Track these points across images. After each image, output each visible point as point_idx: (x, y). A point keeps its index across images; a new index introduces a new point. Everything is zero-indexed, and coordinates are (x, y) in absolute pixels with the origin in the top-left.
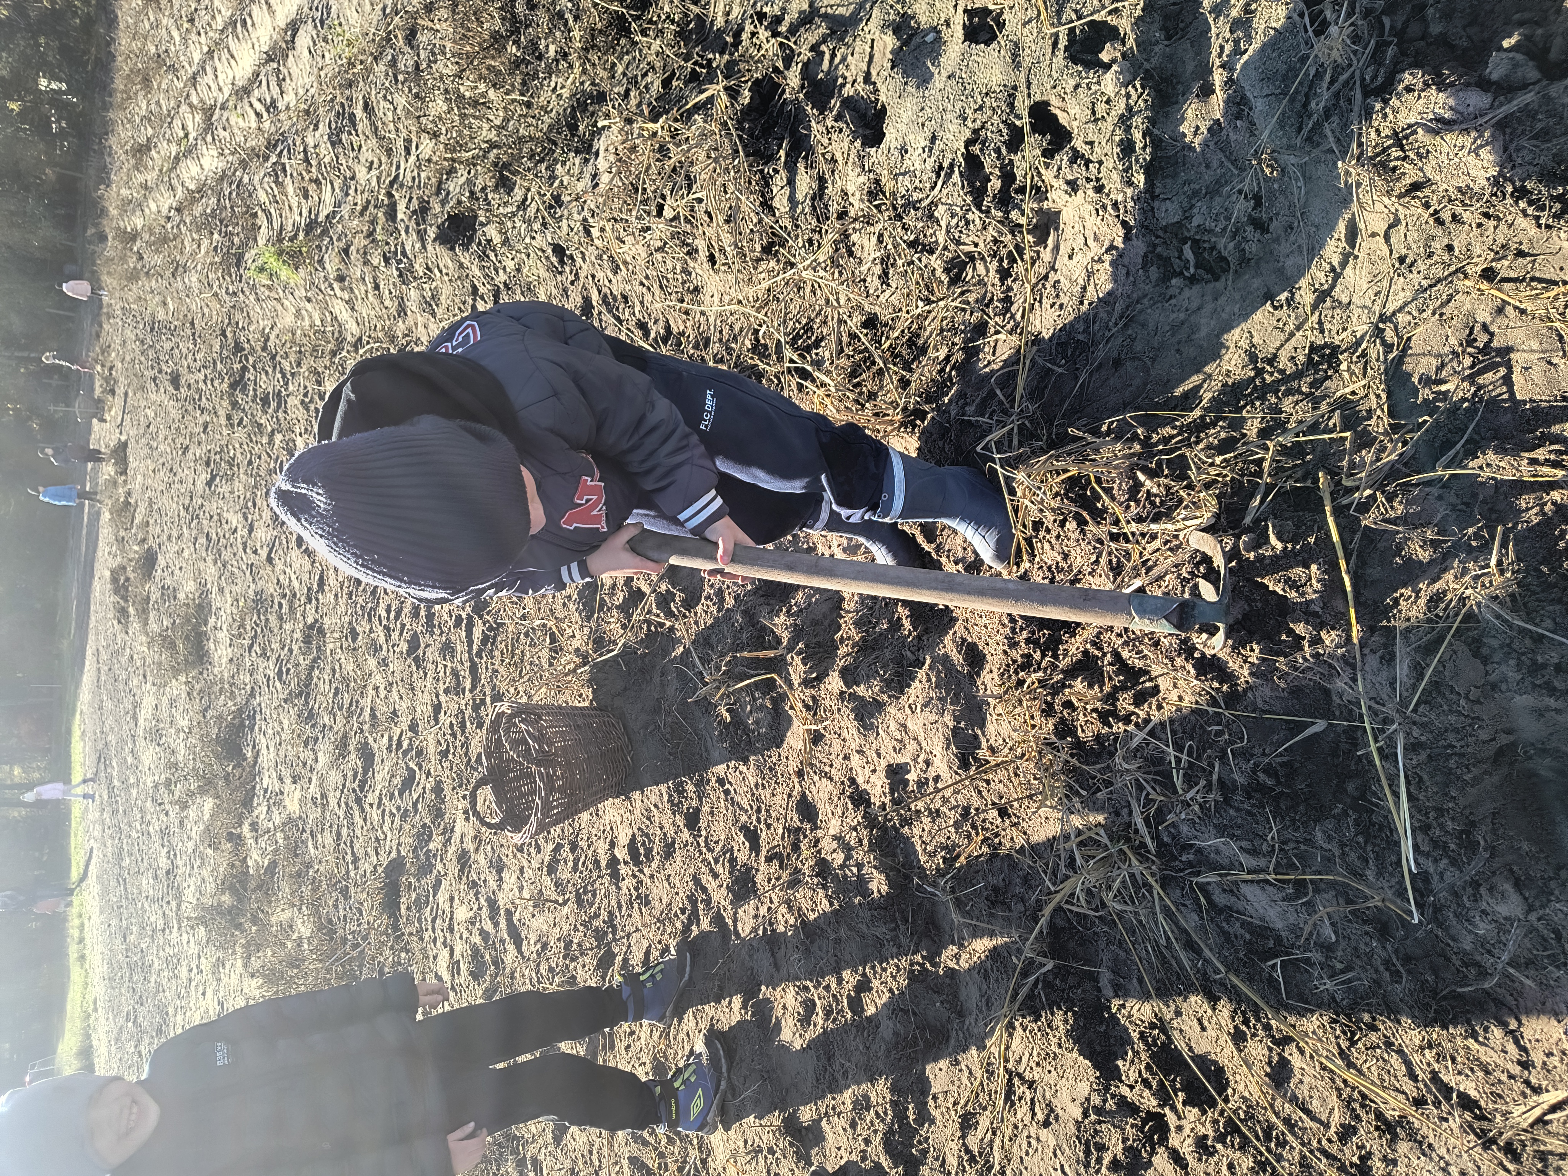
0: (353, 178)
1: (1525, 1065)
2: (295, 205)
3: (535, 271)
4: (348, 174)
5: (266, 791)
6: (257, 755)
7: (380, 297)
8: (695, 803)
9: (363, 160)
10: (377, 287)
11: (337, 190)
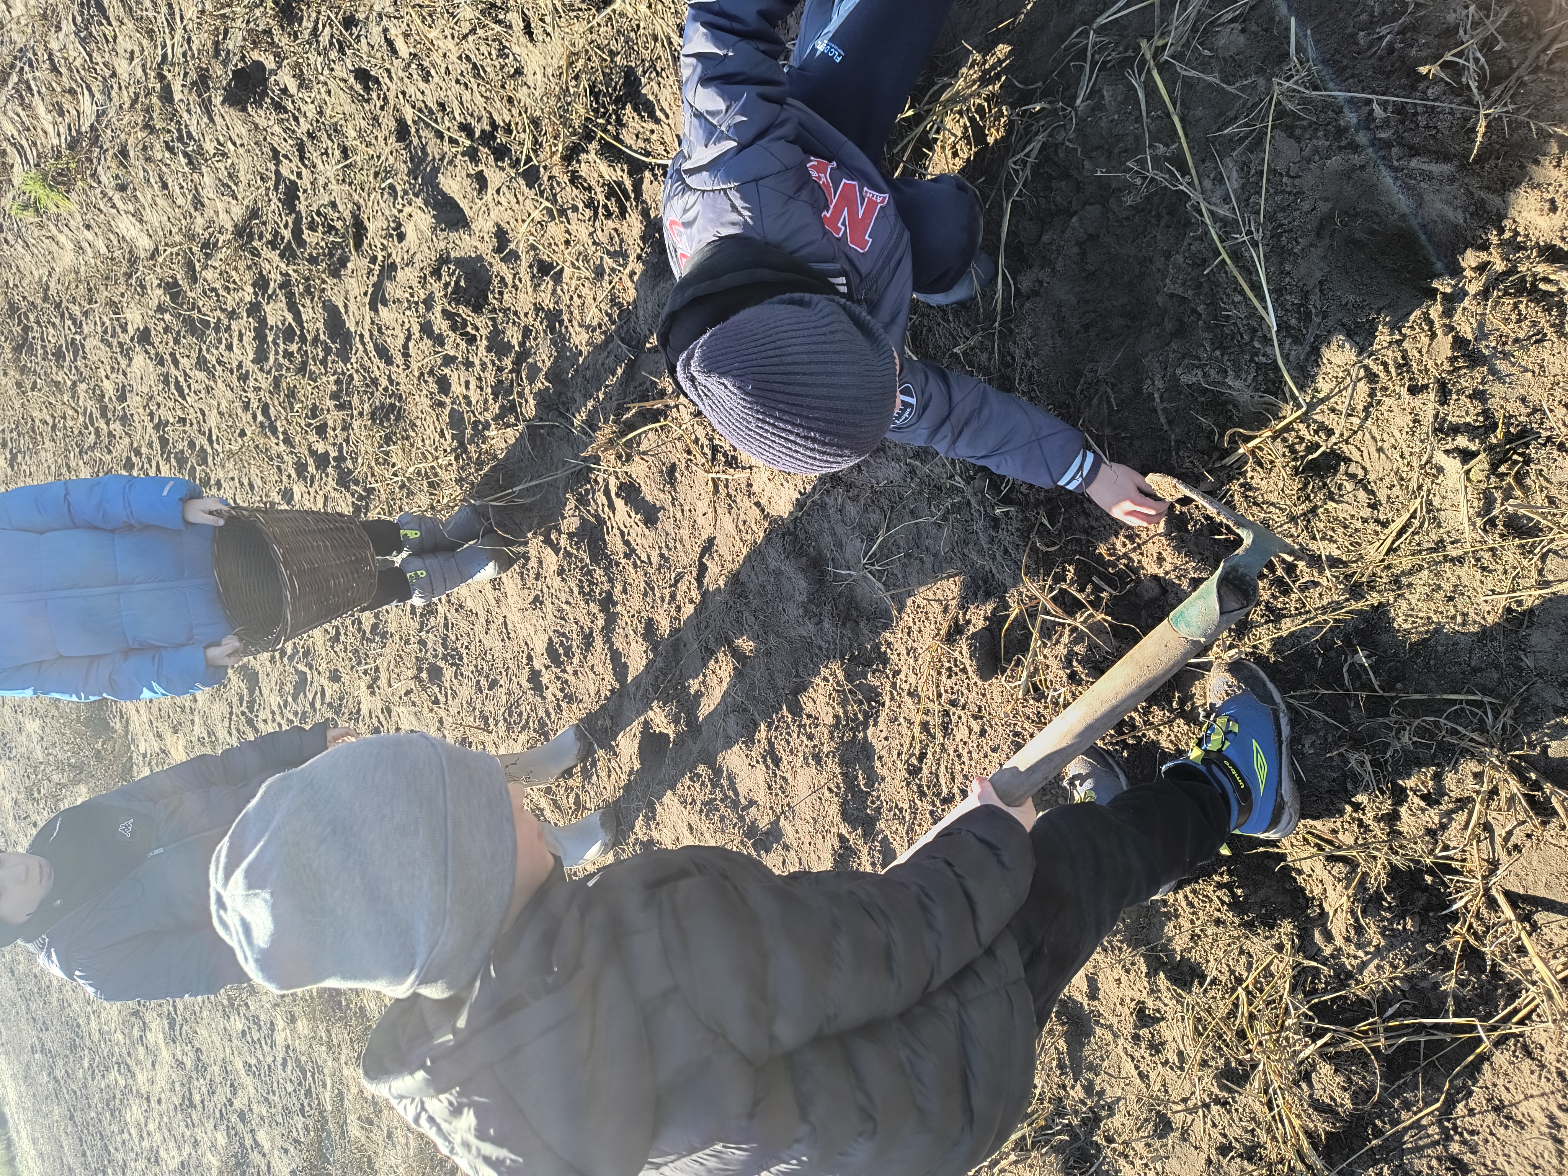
0: (114, 75)
1: (1373, 506)
2: (50, 129)
3: (339, 109)
4: (107, 73)
7: (170, 197)
8: (606, 587)
9: (121, 51)
10: (165, 186)
11: (97, 95)
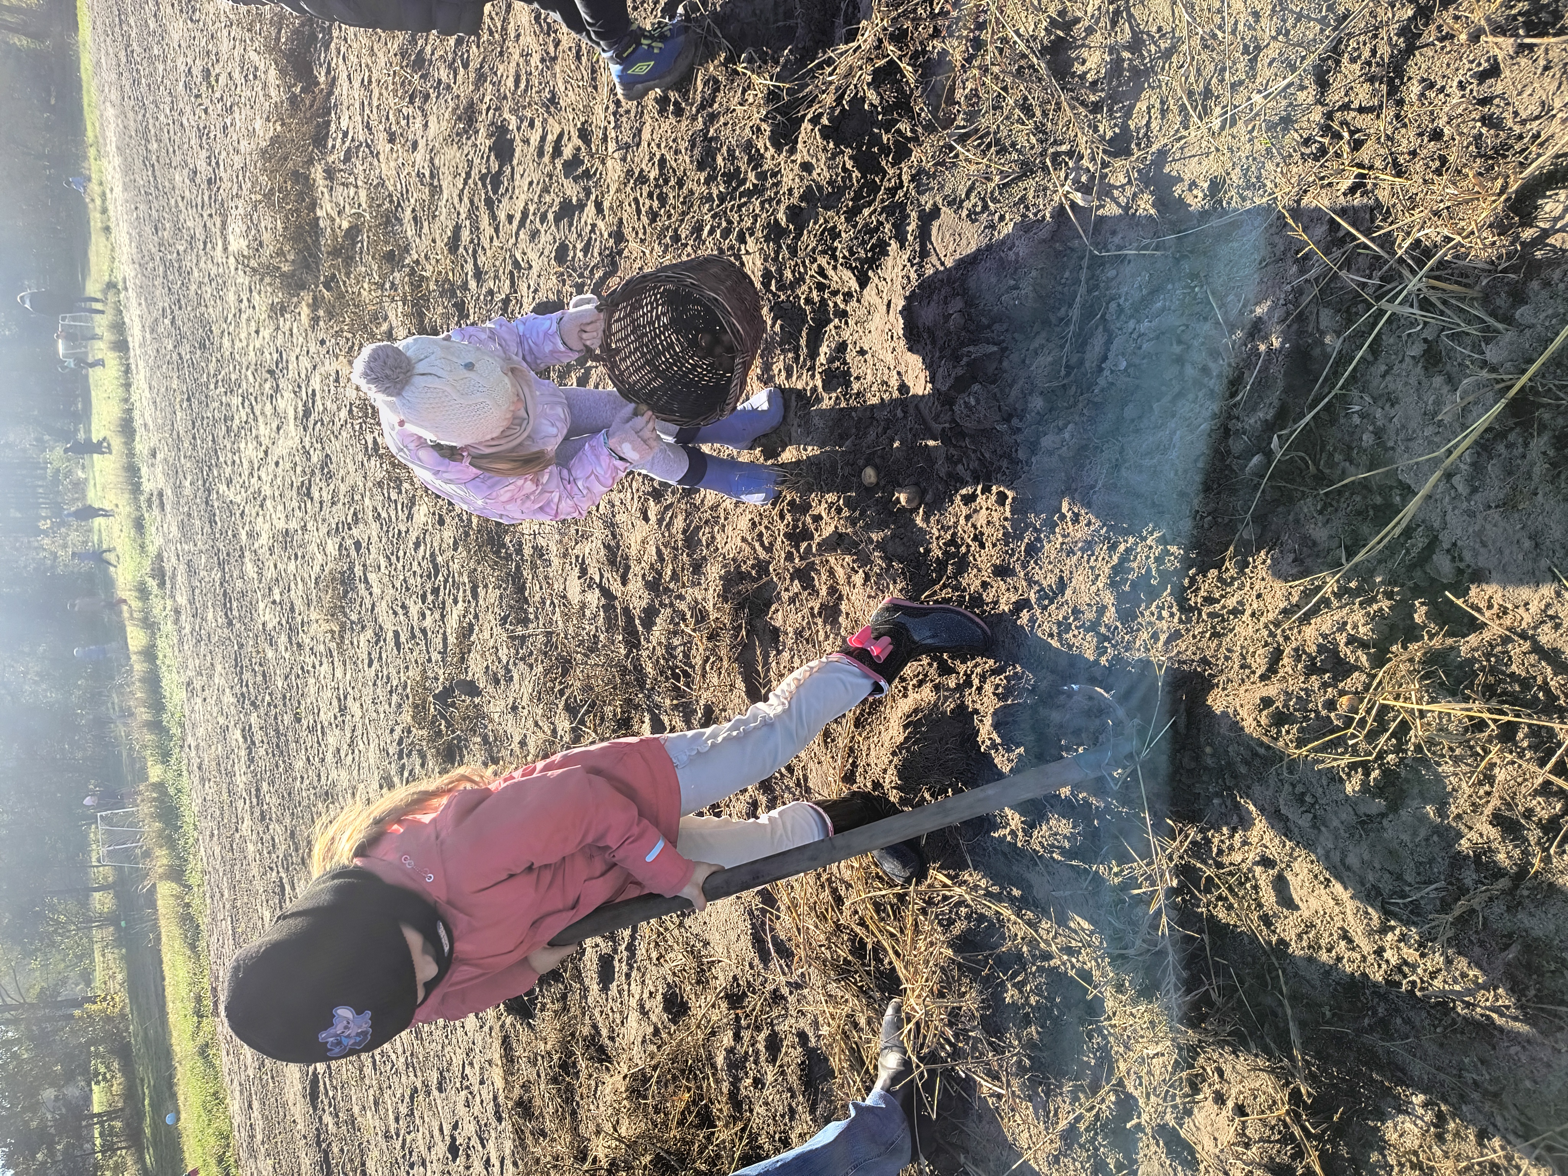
5: (345, 134)
6: (333, 83)
